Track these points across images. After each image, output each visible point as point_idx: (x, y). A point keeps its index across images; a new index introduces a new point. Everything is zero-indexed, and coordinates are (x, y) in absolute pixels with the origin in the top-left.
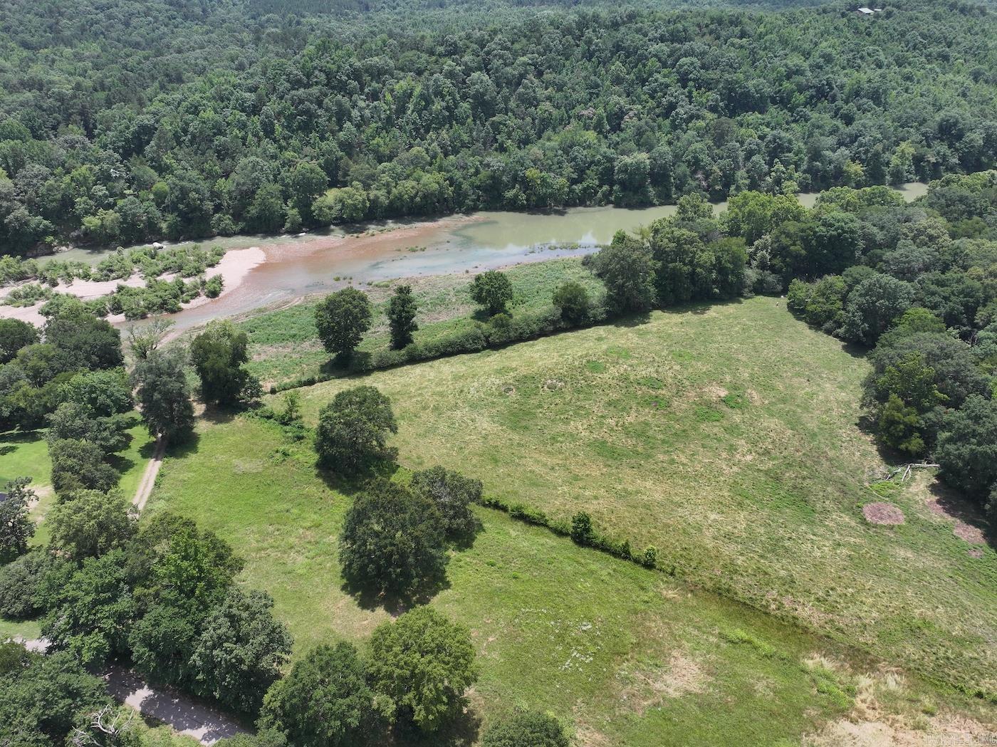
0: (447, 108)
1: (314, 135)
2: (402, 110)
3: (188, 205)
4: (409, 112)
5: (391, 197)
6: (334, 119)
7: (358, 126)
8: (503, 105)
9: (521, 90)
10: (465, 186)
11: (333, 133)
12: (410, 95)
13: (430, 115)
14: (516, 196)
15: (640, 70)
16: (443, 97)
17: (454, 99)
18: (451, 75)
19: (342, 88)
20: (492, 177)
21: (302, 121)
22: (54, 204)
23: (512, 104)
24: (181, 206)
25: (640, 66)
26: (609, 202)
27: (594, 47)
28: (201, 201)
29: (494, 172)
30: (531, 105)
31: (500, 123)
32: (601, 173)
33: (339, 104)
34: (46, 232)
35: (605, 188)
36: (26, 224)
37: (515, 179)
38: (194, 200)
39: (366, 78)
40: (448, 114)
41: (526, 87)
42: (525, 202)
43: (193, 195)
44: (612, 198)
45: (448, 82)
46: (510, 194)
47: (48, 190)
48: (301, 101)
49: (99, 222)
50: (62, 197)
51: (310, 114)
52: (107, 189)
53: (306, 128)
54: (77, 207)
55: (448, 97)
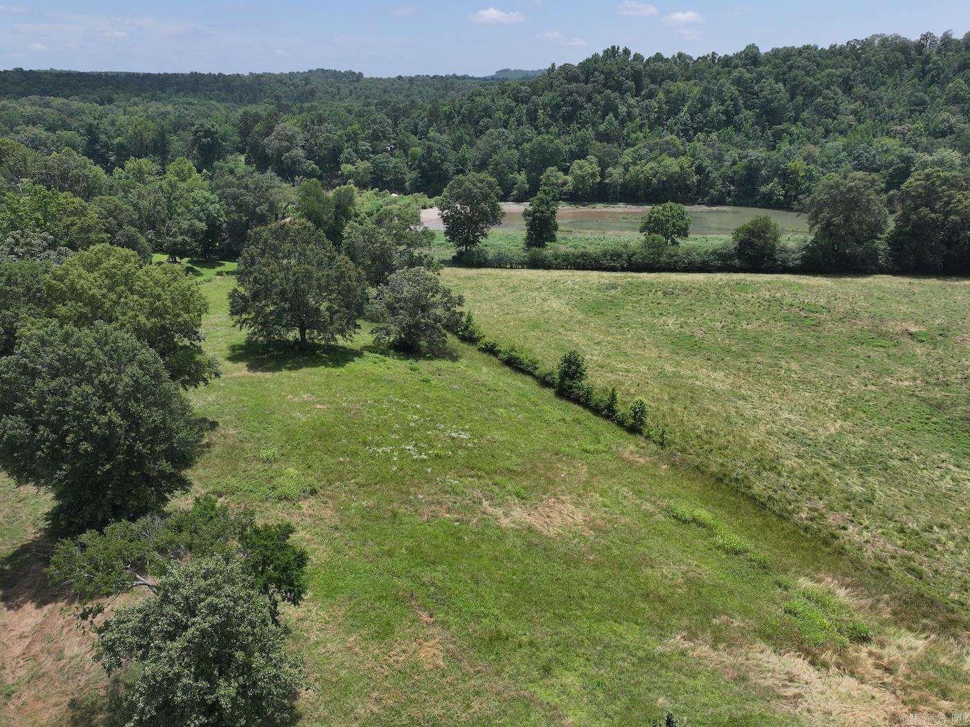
0: (726, 113)
1: (574, 126)
2: (674, 111)
3: (430, 164)
4: (682, 114)
5: (628, 177)
6: (599, 112)
7: (623, 122)
8: (792, 114)
9: (819, 100)
10: (714, 175)
11: (594, 124)
12: (687, 99)
13: (705, 118)
16: (723, 102)
17: (736, 105)
18: (738, 82)
19: (618, 87)
20: (748, 168)
21: (567, 112)
22: (325, 152)
23: (805, 114)
24: (424, 164)
27: (931, 65)
28: (443, 161)
29: (751, 161)
30: (827, 116)
31: (784, 131)
33: (607, 98)
38: (435, 158)
39: (646, 81)
40: (724, 118)
41: (826, 98)
43: (436, 154)
45: (734, 88)
47: (325, 140)
49: (354, 170)
50: (334, 147)
51: (576, 106)
52: (371, 146)
53: (569, 118)
54: (342, 156)
55: (729, 102)
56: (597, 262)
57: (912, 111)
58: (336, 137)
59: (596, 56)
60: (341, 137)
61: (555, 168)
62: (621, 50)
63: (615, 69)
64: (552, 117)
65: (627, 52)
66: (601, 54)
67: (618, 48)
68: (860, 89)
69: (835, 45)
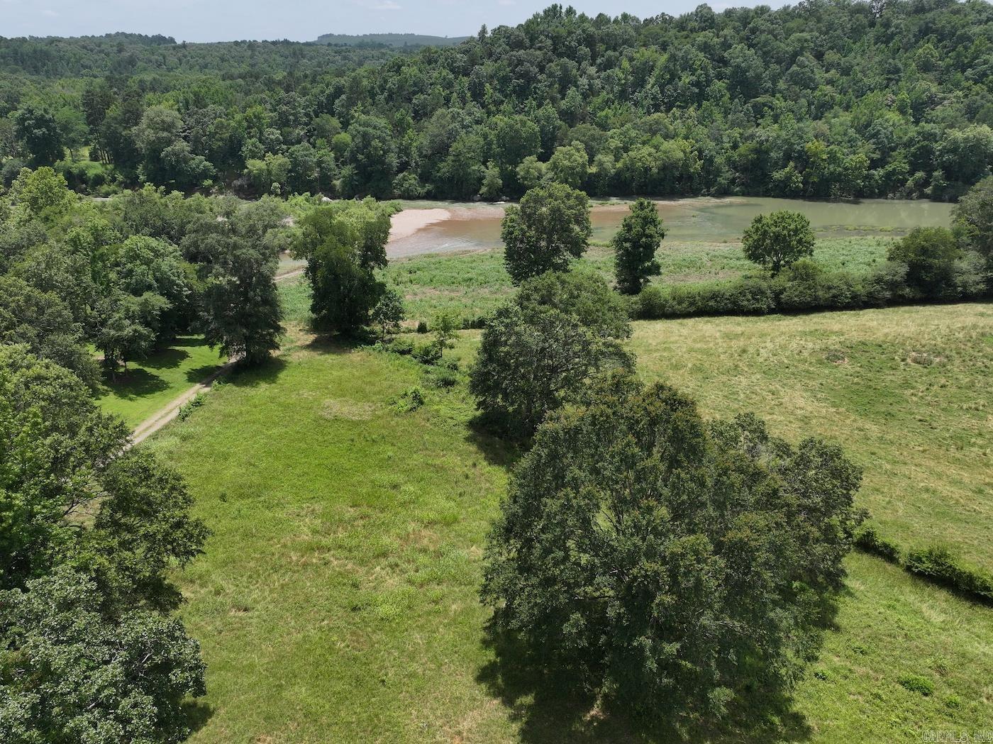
0: (697, 84)
1: (531, 102)
2: (640, 83)
3: (368, 156)
4: (649, 86)
5: (619, 165)
6: (557, 86)
7: (585, 96)
8: (769, 84)
9: (794, 68)
10: (719, 160)
11: (553, 100)
12: (652, 68)
13: (675, 90)
14: (788, 178)
15: (959, 55)
16: (693, 72)
17: (707, 75)
18: (705, 48)
19: (571, 53)
20: (757, 151)
21: (519, 85)
22: (220, 143)
23: (782, 85)
24: (360, 157)
25: (960, 48)
26: (922, 196)
27: (893, 29)
28: (385, 153)
29: (761, 143)
30: (806, 87)
31: (764, 105)
32: (914, 155)
33: (565, 69)
34: (205, 174)
35: (920, 174)
36: (186, 161)
37: (788, 157)
38: (376, 149)
39: (600, 47)
40: (697, 91)
41: (802, 66)
42: (801, 185)
43: (376, 143)
44: (928, 190)
45: (701, 55)
46: (778, 175)
47: (217, 127)
48: (520, 62)
49: (265, 167)
50: (230, 137)
51: (529, 78)
52: (281, 134)
53: (522, 93)
54: (244, 149)
55: (699, 72)
56: (734, 303)
57: (889, 80)
58: (233, 124)
59: (536, 16)
60: (239, 123)
61: (534, 158)
62: (564, 10)
63: (563, 32)
64: (501, 91)
65: (570, 11)
66: (542, 13)
67: (561, 7)
68: (831, 56)
69: (789, 7)
